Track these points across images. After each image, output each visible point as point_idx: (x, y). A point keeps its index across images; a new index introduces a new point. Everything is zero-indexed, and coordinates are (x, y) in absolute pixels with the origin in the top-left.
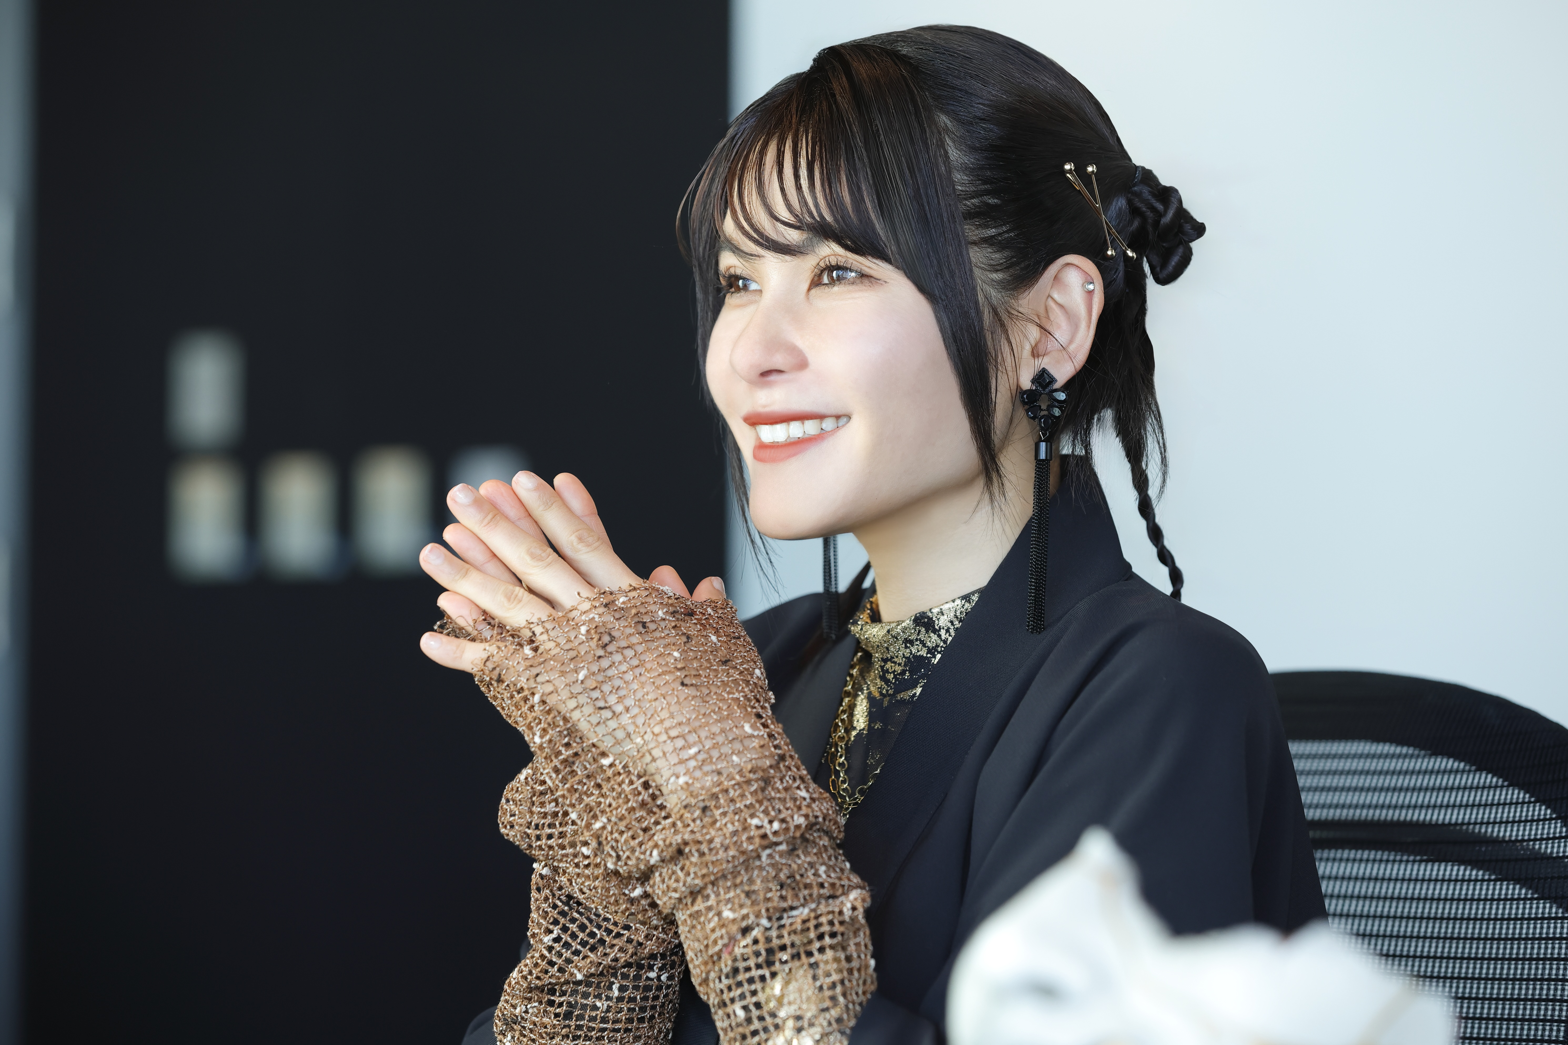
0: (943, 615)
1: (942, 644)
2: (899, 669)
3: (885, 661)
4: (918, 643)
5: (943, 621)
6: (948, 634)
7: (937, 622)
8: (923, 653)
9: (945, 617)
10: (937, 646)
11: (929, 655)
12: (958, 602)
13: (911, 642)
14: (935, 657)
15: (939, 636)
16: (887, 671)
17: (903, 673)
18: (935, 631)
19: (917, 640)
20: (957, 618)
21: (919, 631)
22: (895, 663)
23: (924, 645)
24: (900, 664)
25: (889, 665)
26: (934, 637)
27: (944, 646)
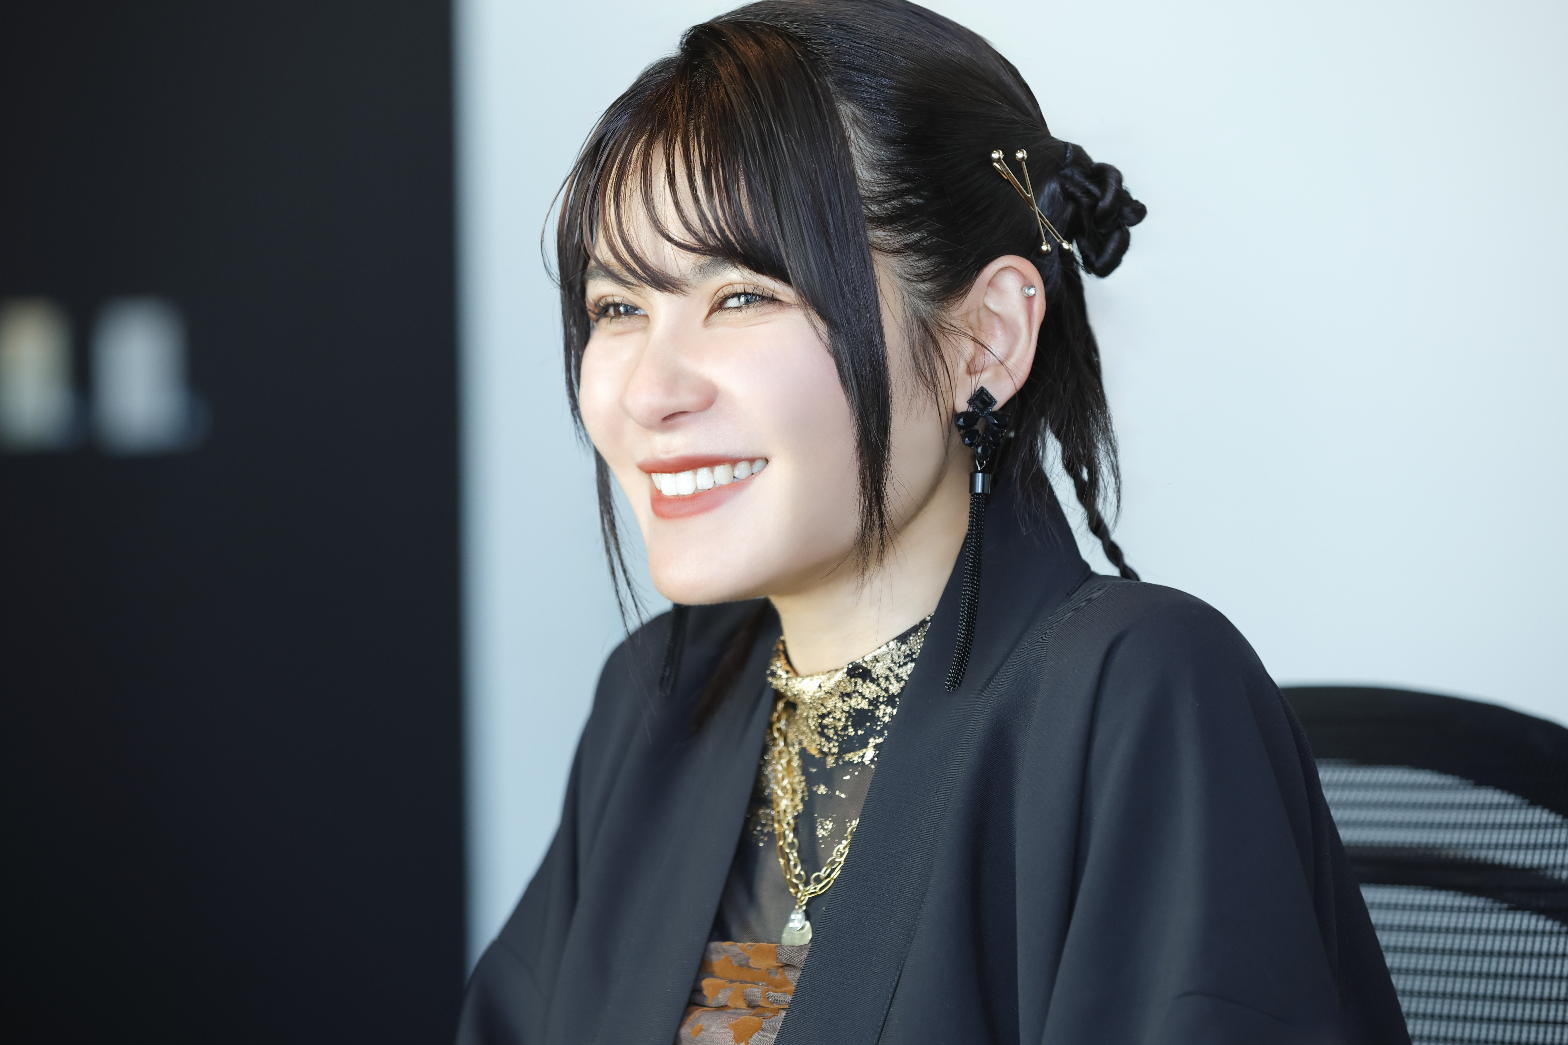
0: (878, 662)
1: (883, 693)
2: (840, 725)
3: (823, 716)
4: (857, 694)
5: (879, 670)
6: (888, 682)
7: (873, 671)
8: (864, 705)
9: (881, 664)
10: (878, 697)
11: (871, 708)
12: (892, 645)
13: (849, 695)
14: (877, 708)
15: (878, 685)
16: (826, 727)
17: (845, 728)
18: (873, 680)
19: (854, 692)
20: (895, 663)
21: (856, 683)
22: (834, 718)
23: (864, 697)
24: (839, 720)
25: (827, 721)
26: (873, 687)
27: (886, 695)
